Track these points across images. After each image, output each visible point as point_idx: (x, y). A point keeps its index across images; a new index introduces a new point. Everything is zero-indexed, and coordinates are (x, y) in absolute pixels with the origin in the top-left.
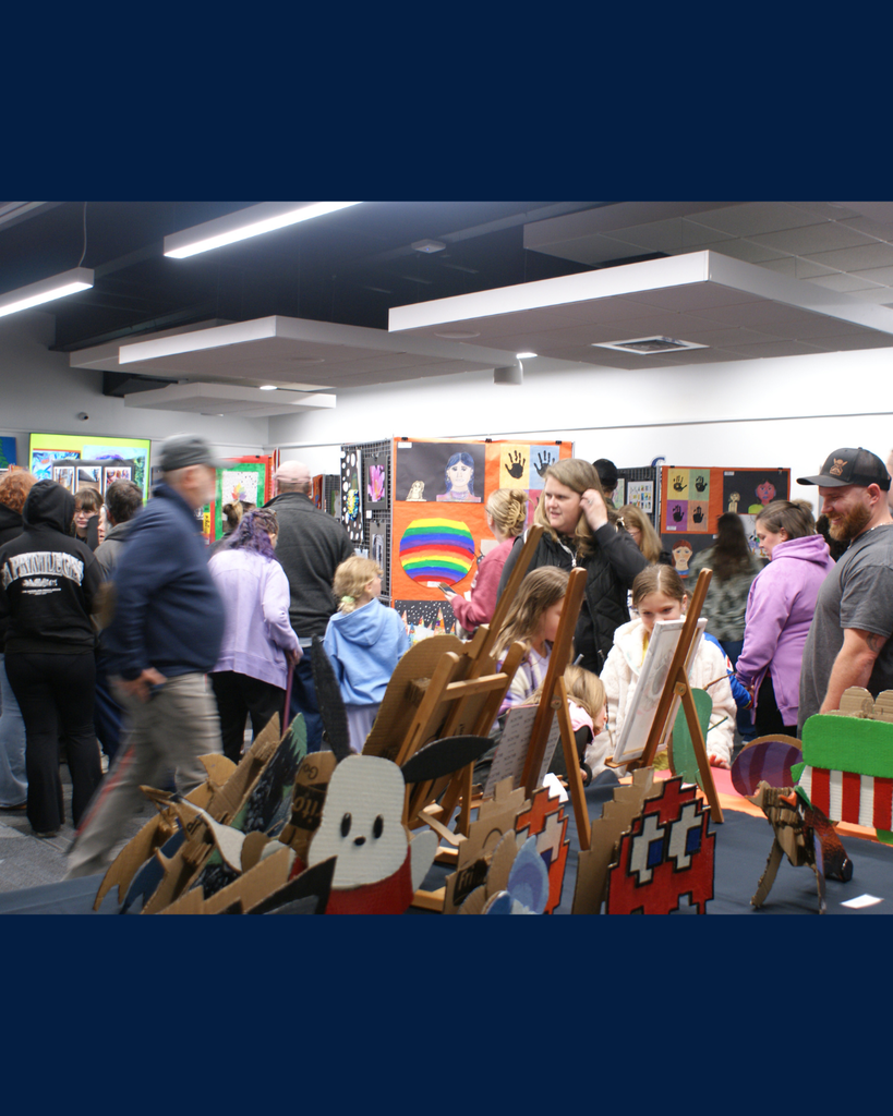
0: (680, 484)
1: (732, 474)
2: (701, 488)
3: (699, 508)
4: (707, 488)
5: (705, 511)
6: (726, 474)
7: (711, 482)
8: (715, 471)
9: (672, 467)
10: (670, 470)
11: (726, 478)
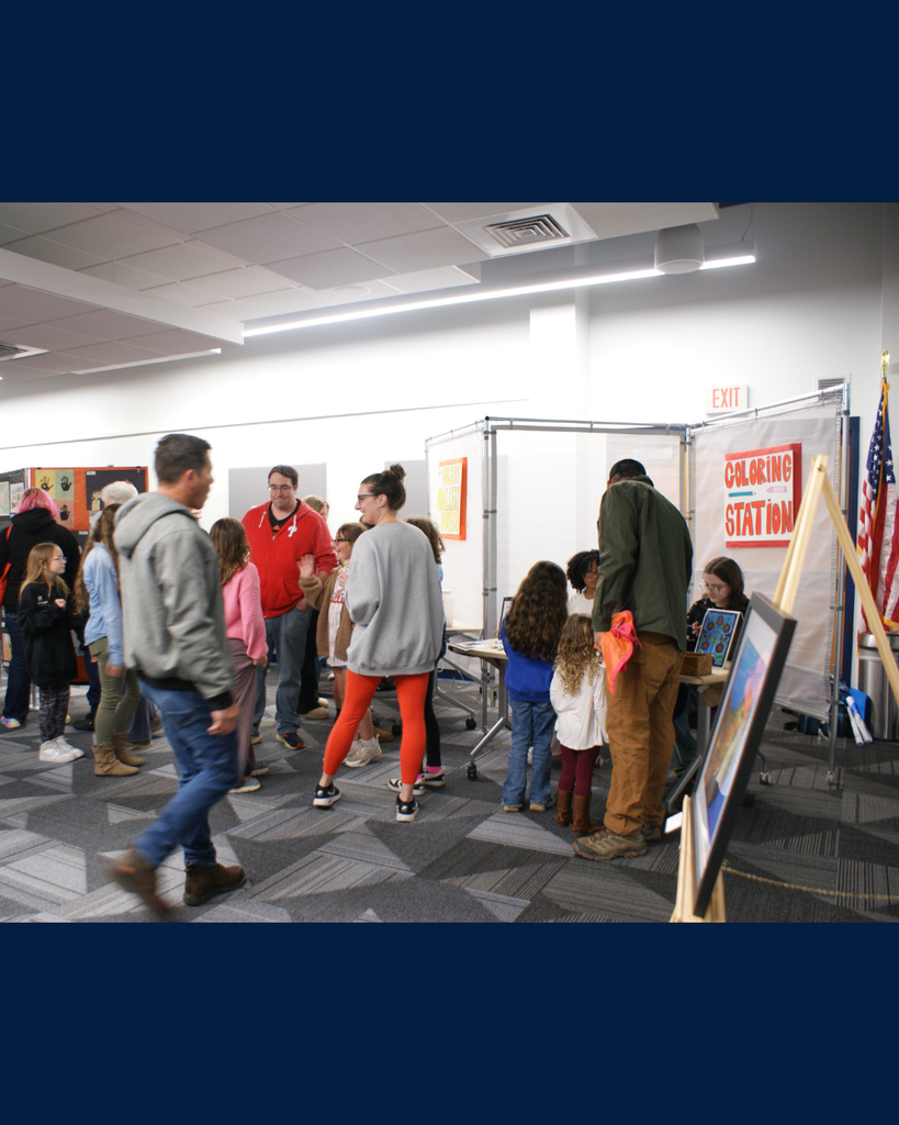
0: (46, 484)
1: (94, 473)
2: (66, 487)
3: (65, 506)
4: (72, 487)
5: (70, 509)
6: (88, 473)
7: (75, 481)
8: (78, 471)
9: (39, 468)
10: (37, 471)
11: (88, 477)
